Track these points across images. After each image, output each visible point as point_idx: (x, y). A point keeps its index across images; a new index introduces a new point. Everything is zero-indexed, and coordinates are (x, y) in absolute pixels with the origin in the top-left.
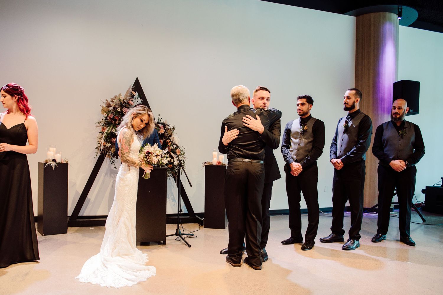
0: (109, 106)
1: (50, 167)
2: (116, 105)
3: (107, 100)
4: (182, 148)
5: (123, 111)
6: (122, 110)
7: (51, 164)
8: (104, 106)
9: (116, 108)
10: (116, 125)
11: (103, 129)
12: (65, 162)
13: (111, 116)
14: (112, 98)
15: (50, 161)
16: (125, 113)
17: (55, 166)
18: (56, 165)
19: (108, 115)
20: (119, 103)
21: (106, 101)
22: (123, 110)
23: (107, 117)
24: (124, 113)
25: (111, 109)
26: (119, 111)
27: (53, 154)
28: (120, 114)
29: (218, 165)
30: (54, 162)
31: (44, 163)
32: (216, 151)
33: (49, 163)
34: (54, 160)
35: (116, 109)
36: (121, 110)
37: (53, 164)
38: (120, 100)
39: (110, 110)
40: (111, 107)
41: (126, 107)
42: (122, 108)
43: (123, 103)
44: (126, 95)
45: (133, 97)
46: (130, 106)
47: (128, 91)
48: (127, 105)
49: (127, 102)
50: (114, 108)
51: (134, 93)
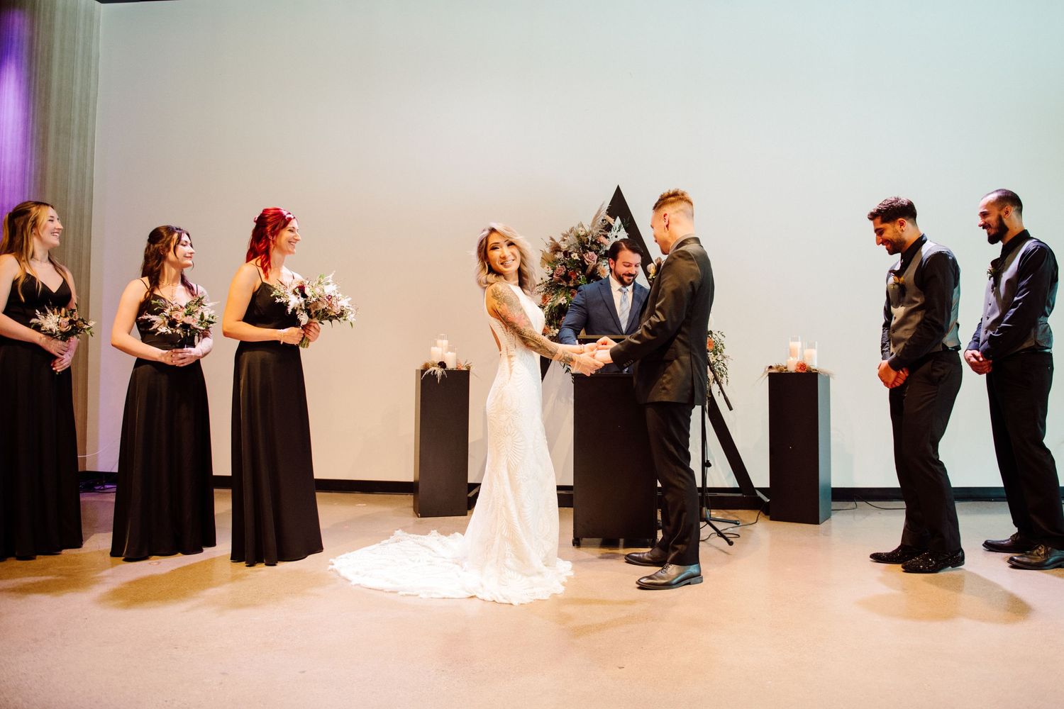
0: (556, 249)
1: (432, 376)
2: (569, 247)
3: (552, 239)
4: (719, 335)
5: (584, 259)
6: (582, 257)
7: (435, 371)
8: (548, 250)
9: (570, 253)
10: (570, 290)
11: (544, 298)
12: (465, 369)
13: (561, 270)
14: (565, 232)
15: (433, 366)
17: (443, 376)
18: (445, 373)
19: (554, 269)
20: (577, 241)
21: (551, 241)
22: (585, 257)
23: (552, 274)
24: (587, 264)
25: (559, 255)
26: (575, 259)
27: (440, 353)
28: (579, 267)
29: (800, 371)
30: (441, 367)
31: (422, 370)
32: (798, 341)
33: (432, 369)
34: (442, 365)
35: (570, 256)
36: (580, 258)
37: (439, 371)
38: (578, 237)
39: (559, 260)
41: (591, 250)
42: (584, 253)
43: (585, 242)
44: (593, 225)
45: (609, 228)
46: (601, 248)
47: (596, 216)
48: (595, 247)
49: (593, 240)
50: (566, 254)
51: (611, 220)
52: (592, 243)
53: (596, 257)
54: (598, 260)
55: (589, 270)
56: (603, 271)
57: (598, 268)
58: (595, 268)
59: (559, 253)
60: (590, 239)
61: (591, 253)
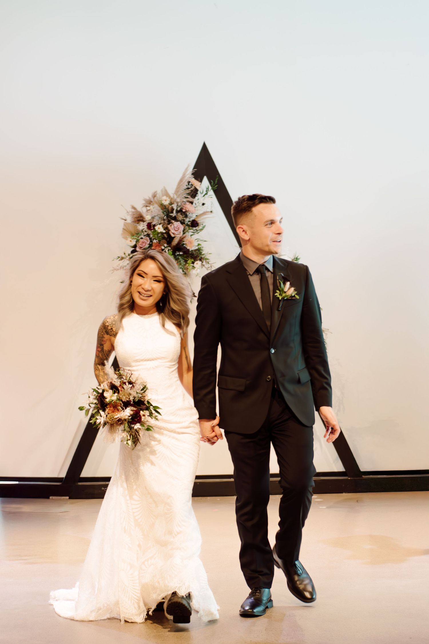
0: (140, 219)
2: (153, 218)
3: (134, 208)
5: (169, 230)
6: (166, 228)
8: (129, 220)
9: (154, 226)
13: (144, 242)
14: (148, 198)
16: (173, 234)
19: (138, 240)
20: (161, 211)
21: (133, 210)
22: (170, 228)
23: (135, 246)
24: (173, 236)
25: (142, 226)
26: (159, 231)
28: (164, 238)
35: (154, 228)
36: (164, 229)
38: (162, 206)
39: (142, 231)
40: (144, 221)
41: (175, 219)
42: (169, 224)
43: (170, 210)
44: (176, 192)
45: (194, 193)
46: (186, 216)
47: (181, 181)
48: (180, 217)
49: (179, 209)
50: (150, 226)
51: (196, 183)
52: (177, 212)
53: (182, 227)
54: (184, 232)
55: (175, 242)
56: (191, 242)
57: (185, 240)
58: (181, 240)
59: (141, 223)
60: (175, 208)
61: (177, 224)
